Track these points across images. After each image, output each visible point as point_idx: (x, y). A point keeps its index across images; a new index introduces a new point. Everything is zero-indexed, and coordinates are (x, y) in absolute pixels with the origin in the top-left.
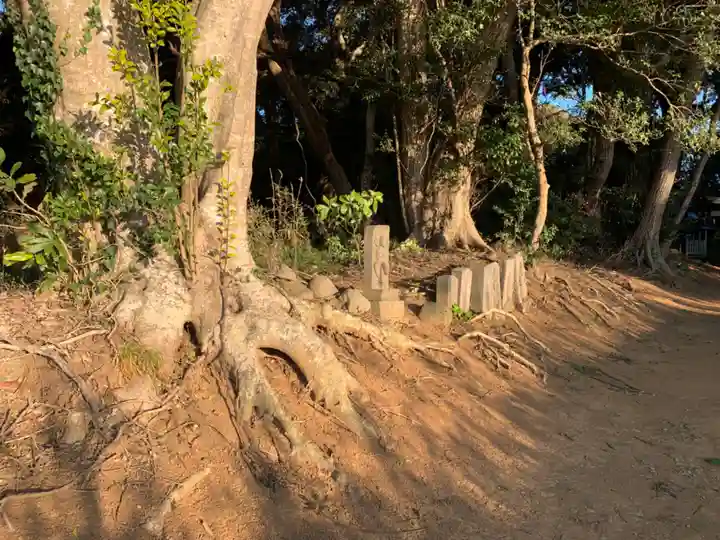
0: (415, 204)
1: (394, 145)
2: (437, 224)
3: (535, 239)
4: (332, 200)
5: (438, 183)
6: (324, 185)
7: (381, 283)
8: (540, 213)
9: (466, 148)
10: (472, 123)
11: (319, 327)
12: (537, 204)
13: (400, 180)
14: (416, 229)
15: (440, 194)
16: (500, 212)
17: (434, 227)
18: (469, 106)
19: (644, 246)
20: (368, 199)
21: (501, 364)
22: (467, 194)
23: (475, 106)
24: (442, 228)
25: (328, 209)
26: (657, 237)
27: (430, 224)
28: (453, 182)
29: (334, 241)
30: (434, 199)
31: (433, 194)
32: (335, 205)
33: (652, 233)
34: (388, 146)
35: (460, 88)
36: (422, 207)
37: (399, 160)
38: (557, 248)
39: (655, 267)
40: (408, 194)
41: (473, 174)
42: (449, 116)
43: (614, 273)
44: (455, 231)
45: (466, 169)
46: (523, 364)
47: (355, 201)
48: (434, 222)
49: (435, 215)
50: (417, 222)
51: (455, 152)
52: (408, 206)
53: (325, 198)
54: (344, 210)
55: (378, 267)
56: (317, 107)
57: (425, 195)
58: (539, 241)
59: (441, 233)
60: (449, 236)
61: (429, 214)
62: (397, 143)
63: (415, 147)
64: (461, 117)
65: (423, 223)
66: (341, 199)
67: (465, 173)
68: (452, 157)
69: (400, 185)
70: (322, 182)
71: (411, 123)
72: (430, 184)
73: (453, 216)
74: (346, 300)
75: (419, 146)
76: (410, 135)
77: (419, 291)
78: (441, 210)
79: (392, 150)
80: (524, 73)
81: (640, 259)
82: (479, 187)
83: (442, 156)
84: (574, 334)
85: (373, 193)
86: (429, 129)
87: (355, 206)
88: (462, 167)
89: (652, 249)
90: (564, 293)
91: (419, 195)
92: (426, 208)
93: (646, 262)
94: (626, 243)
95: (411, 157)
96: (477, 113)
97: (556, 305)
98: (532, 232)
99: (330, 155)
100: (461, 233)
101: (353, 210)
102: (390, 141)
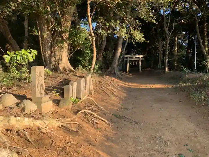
0: (47, 55)
1: (38, 32)
2: (56, 63)
3: (92, 69)
4: (12, 53)
5: (56, 48)
6: (8, 47)
7: (41, 93)
8: (94, 60)
9: (66, 36)
10: (67, 27)
11: (7, 130)
12: (93, 57)
13: (41, 46)
14: (48, 65)
15: (57, 52)
16: (80, 59)
17: (55, 64)
18: (67, 21)
19: (114, 69)
20: (30, 53)
21: (95, 122)
22: (67, 52)
23: (69, 21)
24: (58, 64)
25: (10, 57)
26: (117, 66)
27: (54, 63)
28: (62, 48)
29: (13, 70)
30: (55, 54)
31: (54, 52)
32: (14, 55)
33: (116, 65)
34: (36, 33)
35: (63, 14)
36: (51, 56)
37: (40, 39)
38: (99, 72)
39: (117, 74)
40: (45, 52)
41: (69, 46)
42: (59, 24)
43: (108, 77)
44: (63, 65)
45: (66, 43)
46: (102, 120)
47: (24, 54)
48: (55, 62)
49: (55, 59)
50: (48, 62)
51: (62, 37)
52: (45, 56)
53: (8, 52)
54: (18, 58)
55: (39, 87)
56: (3, 17)
57: (52, 52)
58: (94, 69)
59: (58, 66)
60: (61, 67)
61: (53, 59)
62: (39, 32)
63: (47, 34)
64: (64, 24)
65: (51, 62)
66: (17, 53)
67: (66, 45)
68: (61, 39)
69: (41, 48)
70: (7, 46)
71: (44, 25)
72: (53, 48)
73: (62, 60)
74: (23, 106)
75: (48, 34)
76: (45, 30)
77: (56, 93)
78: (57, 58)
79: (37, 34)
80: (88, 10)
81: (113, 72)
82: (70, 50)
83: (57, 38)
84: (109, 101)
85: (32, 50)
86: (52, 28)
87: (24, 56)
88: (64, 42)
89: (116, 69)
90: (102, 86)
91: (49, 52)
92: (51, 57)
93: (115, 73)
94: (109, 68)
95: (45, 38)
96: (69, 24)
97: (101, 91)
98: (91, 66)
99: (10, 36)
100: (66, 66)
101: (23, 58)
102: (36, 31)
